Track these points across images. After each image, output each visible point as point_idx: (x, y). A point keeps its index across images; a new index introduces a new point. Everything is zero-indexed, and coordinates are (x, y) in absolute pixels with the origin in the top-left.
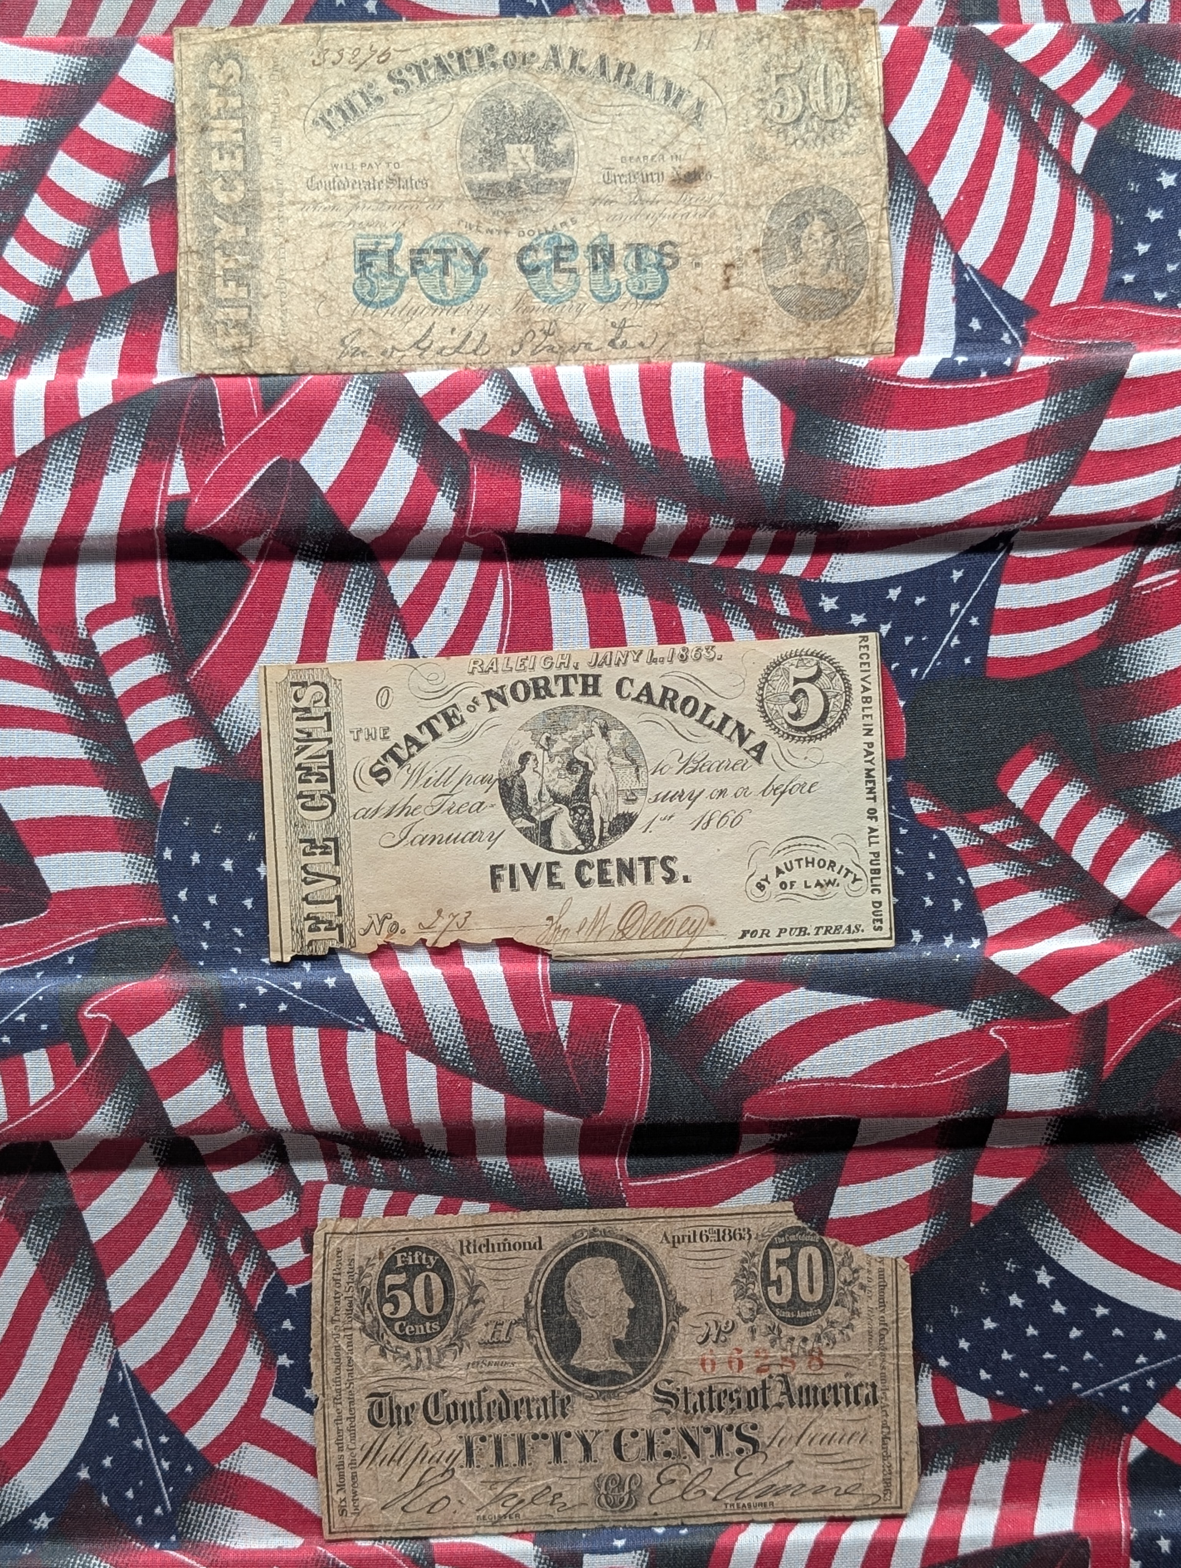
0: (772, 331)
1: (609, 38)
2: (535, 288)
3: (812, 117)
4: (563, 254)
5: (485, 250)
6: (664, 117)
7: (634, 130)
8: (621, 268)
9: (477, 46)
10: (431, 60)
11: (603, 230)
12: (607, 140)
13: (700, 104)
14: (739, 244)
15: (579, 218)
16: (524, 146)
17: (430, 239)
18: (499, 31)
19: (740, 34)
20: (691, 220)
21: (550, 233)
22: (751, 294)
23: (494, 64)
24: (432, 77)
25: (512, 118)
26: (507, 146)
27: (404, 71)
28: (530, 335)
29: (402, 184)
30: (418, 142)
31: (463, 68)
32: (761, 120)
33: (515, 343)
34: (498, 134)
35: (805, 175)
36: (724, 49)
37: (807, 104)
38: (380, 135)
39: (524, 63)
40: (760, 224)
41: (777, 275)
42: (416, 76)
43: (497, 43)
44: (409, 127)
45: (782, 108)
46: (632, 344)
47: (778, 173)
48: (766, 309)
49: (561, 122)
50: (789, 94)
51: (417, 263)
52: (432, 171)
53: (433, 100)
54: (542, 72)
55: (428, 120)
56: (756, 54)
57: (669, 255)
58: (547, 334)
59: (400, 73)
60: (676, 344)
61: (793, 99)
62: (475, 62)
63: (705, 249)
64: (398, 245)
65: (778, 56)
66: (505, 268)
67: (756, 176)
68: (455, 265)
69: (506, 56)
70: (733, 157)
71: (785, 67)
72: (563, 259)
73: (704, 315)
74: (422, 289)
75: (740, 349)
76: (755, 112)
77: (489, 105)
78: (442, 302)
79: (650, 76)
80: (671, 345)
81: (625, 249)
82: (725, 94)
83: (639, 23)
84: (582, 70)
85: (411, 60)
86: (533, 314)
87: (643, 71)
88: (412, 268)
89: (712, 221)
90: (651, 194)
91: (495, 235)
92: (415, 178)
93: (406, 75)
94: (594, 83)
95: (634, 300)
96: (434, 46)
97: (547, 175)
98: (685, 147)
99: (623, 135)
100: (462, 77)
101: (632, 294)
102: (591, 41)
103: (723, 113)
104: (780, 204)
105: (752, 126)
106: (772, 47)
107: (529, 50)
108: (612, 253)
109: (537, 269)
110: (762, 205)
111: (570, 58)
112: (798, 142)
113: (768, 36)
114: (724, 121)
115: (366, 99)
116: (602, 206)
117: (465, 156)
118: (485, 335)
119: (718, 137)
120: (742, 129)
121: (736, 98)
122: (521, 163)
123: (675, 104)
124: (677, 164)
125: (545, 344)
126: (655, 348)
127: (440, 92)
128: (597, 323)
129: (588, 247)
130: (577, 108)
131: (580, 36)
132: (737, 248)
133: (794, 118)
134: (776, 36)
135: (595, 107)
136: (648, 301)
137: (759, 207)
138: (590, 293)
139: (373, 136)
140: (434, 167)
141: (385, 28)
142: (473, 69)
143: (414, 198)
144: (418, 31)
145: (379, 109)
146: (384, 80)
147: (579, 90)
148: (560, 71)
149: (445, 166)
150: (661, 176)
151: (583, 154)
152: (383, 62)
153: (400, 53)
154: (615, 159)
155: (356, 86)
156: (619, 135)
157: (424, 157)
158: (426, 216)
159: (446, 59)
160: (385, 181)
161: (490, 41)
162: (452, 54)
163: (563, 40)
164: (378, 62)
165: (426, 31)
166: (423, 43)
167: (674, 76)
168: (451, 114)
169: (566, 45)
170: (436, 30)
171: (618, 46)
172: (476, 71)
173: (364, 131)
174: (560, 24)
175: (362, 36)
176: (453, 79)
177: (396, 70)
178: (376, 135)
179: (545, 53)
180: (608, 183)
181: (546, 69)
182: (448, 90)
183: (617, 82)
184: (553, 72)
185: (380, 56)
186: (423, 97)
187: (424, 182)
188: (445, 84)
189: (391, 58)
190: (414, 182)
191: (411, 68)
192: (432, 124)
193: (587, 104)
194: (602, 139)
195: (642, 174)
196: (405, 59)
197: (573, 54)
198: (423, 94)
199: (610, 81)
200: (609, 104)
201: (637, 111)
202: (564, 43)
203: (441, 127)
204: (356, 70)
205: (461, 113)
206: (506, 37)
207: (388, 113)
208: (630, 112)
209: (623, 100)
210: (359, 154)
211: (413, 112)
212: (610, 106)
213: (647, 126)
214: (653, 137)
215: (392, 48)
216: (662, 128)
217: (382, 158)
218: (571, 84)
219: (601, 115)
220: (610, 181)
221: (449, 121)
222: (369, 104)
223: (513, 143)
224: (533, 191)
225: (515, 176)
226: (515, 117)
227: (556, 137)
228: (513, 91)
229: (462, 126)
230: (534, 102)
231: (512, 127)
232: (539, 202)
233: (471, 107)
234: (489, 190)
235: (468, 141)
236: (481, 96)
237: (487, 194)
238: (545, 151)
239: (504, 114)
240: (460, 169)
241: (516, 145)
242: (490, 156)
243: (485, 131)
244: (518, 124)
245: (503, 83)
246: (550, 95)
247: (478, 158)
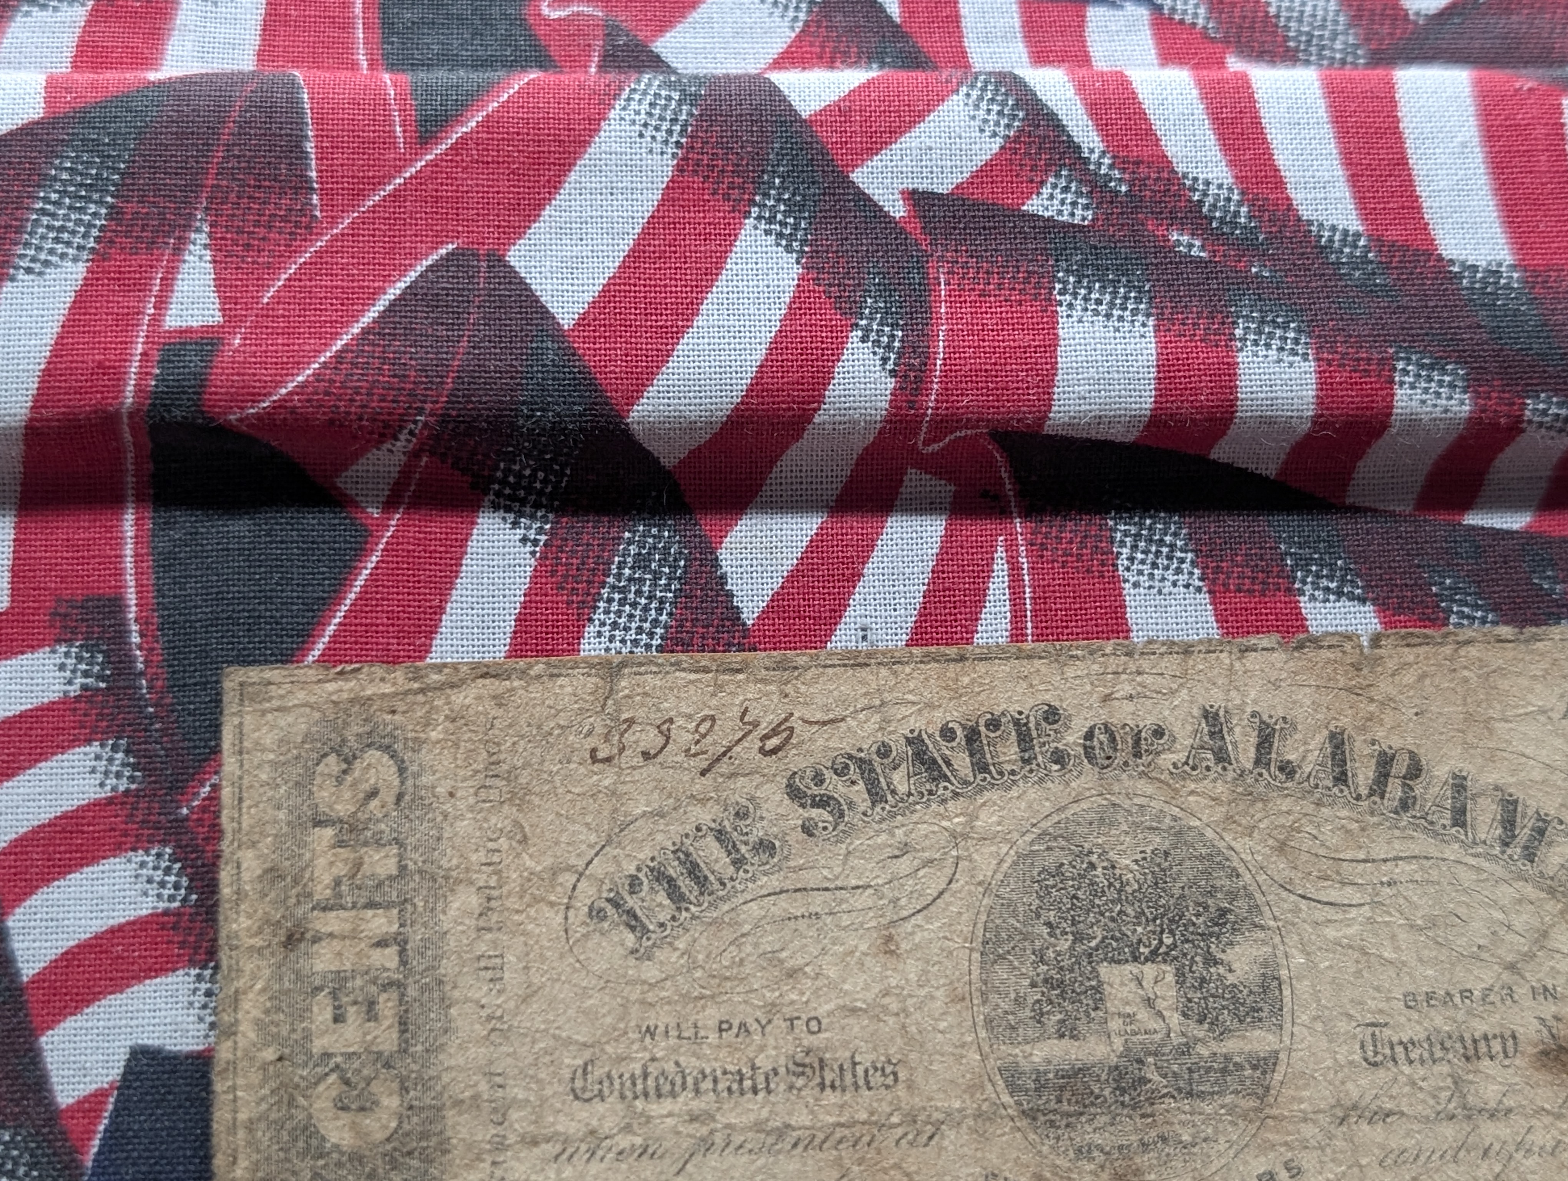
1: (1349, 690)
6: (1505, 888)
7: (1432, 923)
9: (1014, 708)
10: (899, 747)
12: (1364, 952)
15: (1307, 1160)
16: (1149, 970)
18: (1070, 672)
23: (1059, 758)
24: (902, 789)
25: (1112, 894)
26: (1104, 970)
27: (828, 774)
29: (829, 1077)
30: (869, 961)
31: (981, 767)
34: (1079, 938)
38: (768, 942)
39: (1138, 755)
42: (861, 786)
43: (1066, 705)
44: (846, 920)
49: (1242, 905)
52: (910, 1040)
53: (905, 849)
54: (1185, 775)
55: (895, 901)
59: (819, 779)
62: (1009, 752)
69: (1089, 735)
77: (1050, 861)
79: (1459, 784)
83: (1421, 650)
84: (1288, 769)
85: (847, 747)
87: (1441, 772)
90: (1491, 1092)
92: (865, 1059)
93: (835, 786)
94: (1319, 804)
96: (905, 711)
97: (1214, 1046)
99: (1402, 935)
100: (981, 790)
102: (1305, 697)
107: (1149, 721)
111: (1254, 740)
115: (731, 848)
116: (1364, 1125)
117: (994, 998)
122: (1143, 1015)
123: (1529, 854)
124: (1549, 1009)
127: (923, 828)
130: (1280, 867)
131: (1276, 685)
135: (1325, 864)
139: (749, 949)
140: (913, 1029)
141: (780, 666)
142: (1008, 767)
143: (863, 1116)
144: (863, 673)
145: (765, 874)
146: (778, 797)
147: (1282, 820)
148: (1230, 775)
149: (943, 1025)
150: (1510, 1043)
151: (1303, 987)
152: (774, 751)
153: (816, 728)
154: (1388, 999)
155: (704, 815)
156: (1393, 937)
157: (886, 1001)
158: (897, 1166)
159: (935, 743)
160: (782, 1070)
161: (1048, 697)
162: (952, 731)
163: (1234, 693)
164: (762, 750)
165: (884, 671)
166: (877, 702)
167: (1521, 783)
168: (953, 886)
169: (1241, 708)
170: (908, 670)
171: (1372, 708)
172: (1013, 773)
173: (728, 934)
174: (1224, 655)
175: (720, 687)
176: (956, 795)
177: (809, 773)
178: (756, 945)
179: (1189, 728)
180: (1375, 1064)
181: (1194, 768)
182: (945, 823)
183: (1376, 799)
184: (1212, 775)
185: (765, 737)
186: (879, 841)
187: (889, 1069)
188: (934, 806)
189: (794, 741)
190: (860, 1070)
191: (847, 766)
192: (905, 913)
193: (1304, 857)
194: (1350, 947)
195: (1462, 1039)
196: (831, 744)
197: (1260, 731)
198: (878, 832)
199: (1358, 798)
200: (1362, 856)
201: (1434, 874)
202: (1238, 702)
203: (928, 920)
204: (703, 773)
205: (980, 883)
206: (1088, 688)
207: (788, 885)
208: (1417, 877)
209: (1397, 845)
210: (713, 997)
211: (854, 882)
212: (1365, 861)
213: (1462, 911)
214: (1482, 942)
215: (797, 714)
216: (1500, 916)
217: (773, 1005)
218: (1260, 805)
219: (1343, 884)
220: (1379, 1058)
221: (948, 904)
222: (739, 863)
223: (1119, 962)
224: (1180, 1090)
225: (1128, 1049)
226: (1119, 891)
227: (1231, 944)
228: (1111, 824)
229: (983, 918)
230: (1166, 854)
231: (1113, 920)
232: (1197, 1118)
233: (1005, 866)
234: (1062, 1088)
235: (1000, 956)
236: (1028, 838)
237: (1059, 1101)
238: (1203, 980)
239: (1092, 884)
240: (983, 1034)
241: (1128, 967)
242: (1062, 995)
243: (1046, 930)
244: (1130, 911)
245: (1084, 805)
246: (1209, 833)
247: (1030, 1001)
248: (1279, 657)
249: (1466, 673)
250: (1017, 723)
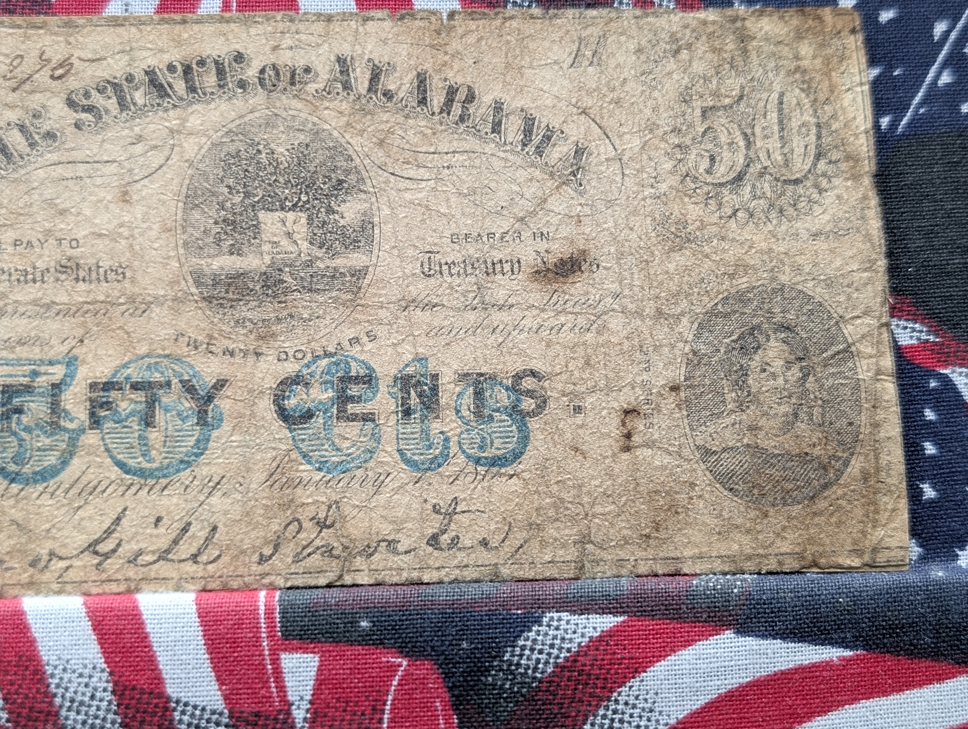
0: (705, 524)
1: (432, 46)
2: (304, 446)
3: (761, 175)
4: (354, 390)
5: (220, 384)
6: (521, 171)
7: (473, 192)
8: (450, 414)
9: (215, 54)
11: (420, 350)
12: (427, 207)
13: (579, 152)
14: (645, 376)
15: (381, 331)
16: (291, 216)
17: (125, 366)
18: (253, 31)
19: (643, 42)
20: (566, 336)
21: (331, 355)
22: (667, 459)
23: (242, 84)
24: (140, 102)
25: (271, 169)
26: (262, 215)
27: (94, 93)
28: (294, 527)
29: (81, 274)
30: (112, 206)
31: (192, 89)
32: (679, 178)
33: (267, 542)
34: (247, 195)
35: (753, 267)
36: (618, 66)
37: (752, 154)
38: (48, 193)
39: (293, 84)
40: (680, 345)
41: (711, 430)
42: (114, 100)
43: (249, 52)
44: (99, 181)
45: (712, 159)
46: (468, 543)
47: (708, 264)
48: (692, 485)
49: (353, 178)
50: (723, 138)
51: (101, 406)
52: (134, 254)
53: (139, 139)
54: (323, 98)
55: (130, 171)
56: (670, 74)
57: (530, 393)
58: (322, 525)
59: (87, 95)
60: (543, 544)
61: (730, 144)
62: (211, 80)
63: (590, 384)
64: (70, 376)
65: (705, 78)
66: (253, 415)
67: (672, 267)
68: (167, 410)
69: (262, 71)
70: (633, 236)
71: (716, 94)
72: (352, 399)
73: (589, 493)
74: (107, 450)
75: (650, 553)
76: (668, 165)
77: (232, 149)
78: (141, 473)
79: (498, 107)
80: (535, 544)
81: (457, 382)
82: (620, 136)
83: (481, 22)
84: (388, 95)
85: (106, 75)
86: (299, 491)
87: (488, 100)
88: (92, 414)
89: (601, 339)
90: (500, 295)
91: (238, 359)
93: (97, 99)
94: (407, 117)
95: (471, 467)
96: (145, 54)
97: (328, 262)
98: (555, 220)
99: (453, 199)
100: (191, 103)
101: (468, 457)
102: (403, 50)
103: (618, 165)
104: (712, 313)
105: (663, 187)
106: (695, 64)
107: (301, 63)
108: (435, 389)
109: (308, 415)
110: (683, 314)
111: (368, 76)
112: (740, 214)
113: (689, 46)
114: (618, 179)
115: (29, 137)
116: (418, 312)
117: (190, 230)
118: (214, 529)
119: (610, 204)
120: (648, 191)
121: (637, 142)
122: (285, 242)
123: (539, 152)
124: (542, 246)
125: (318, 543)
126: (508, 548)
127: (152, 127)
128: (409, 506)
129: (396, 379)
130: (379, 155)
131: (385, 42)
132: (643, 384)
133: (733, 175)
134: (701, 47)
135: (407, 155)
136: (495, 470)
137: (678, 318)
138: (397, 456)
139: (36, 197)
140: (137, 247)
141: (67, 25)
142: (209, 90)
143: (102, 298)
144: (120, 30)
145: (49, 152)
146: (61, 105)
147: (382, 127)
148: (352, 97)
149: (156, 245)
150: (516, 265)
151: (387, 228)
152: (60, 77)
153: (87, 64)
154: (441, 237)
155: (12, 116)
156: (448, 200)
157: (121, 230)
158: (120, 328)
159: (163, 74)
160: (52, 270)
161: (238, 47)
162: (174, 67)
163: (357, 47)
164: (52, 77)
165: (133, 29)
166: (128, 48)
167: (537, 107)
168: (169, 162)
169: (361, 56)
170: (149, 29)
171: (447, 58)
172: (212, 93)
173: (23, 187)
174: (353, 23)
175: (27, 37)
176: (175, 106)
177: (82, 91)
178: (41, 195)
179: (327, 68)
180: (429, 276)
181: (329, 93)
182: (167, 124)
183: (445, 115)
184: (340, 97)
185: (55, 69)
186: (124, 133)
187: (120, 271)
188: (160, 113)
189: (73, 71)
190: (101, 270)
191: (105, 88)
192: (137, 178)
193: (395, 149)
194: (419, 205)
195: (485, 262)
196: (96, 74)
197: (373, 70)
198: (123, 128)
199: (433, 114)
200: (432, 150)
201: (477, 162)
202: (359, 52)
203: (151, 182)
204: (14, 90)
205: (186, 161)
206: (264, 41)
207: (64, 159)
208: (466, 164)
209: (455, 143)
210: (11, 225)
211: (106, 158)
212: (434, 153)
213: (492, 185)
214: (504, 204)
215: (76, 55)
216: (518, 189)
217: (50, 231)
218: (369, 117)
219: (418, 166)
220: (432, 272)
221: (165, 173)
222: (32, 145)
223: (272, 210)
224: (304, 287)
225: (273, 263)
226: (276, 168)
227: (344, 201)
228: (273, 127)
229: (187, 182)
230: (307, 145)
231: (270, 185)
232: (313, 305)
233: (203, 151)
234: (229, 285)
235: (196, 205)
236: (219, 134)
237: (227, 292)
238: (324, 223)
239: (258, 163)
240: (181, 251)
241: (277, 213)
242: (234, 230)
243: (226, 190)
244: (281, 180)
245: (257, 114)
246: (335, 134)
247: (213, 232)
248: (388, 24)
249: (509, 38)
250: (216, 62)
